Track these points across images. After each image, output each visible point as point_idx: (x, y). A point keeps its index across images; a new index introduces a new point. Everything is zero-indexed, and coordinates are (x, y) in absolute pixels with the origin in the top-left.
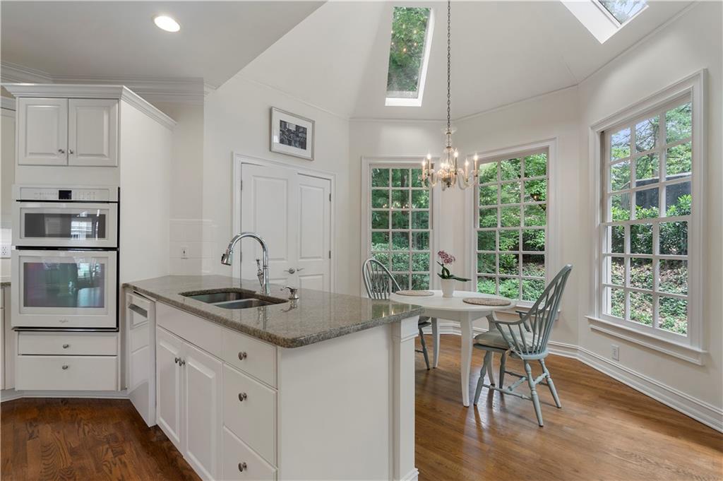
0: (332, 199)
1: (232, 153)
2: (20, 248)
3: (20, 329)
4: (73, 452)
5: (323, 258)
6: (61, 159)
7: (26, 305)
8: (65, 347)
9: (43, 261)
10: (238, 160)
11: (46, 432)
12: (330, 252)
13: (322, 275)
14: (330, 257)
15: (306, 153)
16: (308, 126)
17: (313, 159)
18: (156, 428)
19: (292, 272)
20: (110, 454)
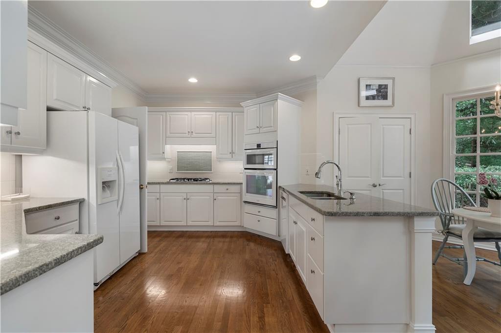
0: (412, 133)
1: (333, 113)
2: (245, 169)
3: (246, 202)
4: (259, 254)
5: (404, 178)
6: (257, 130)
7: (247, 192)
8: (259, 212)
9: (256, 175)
10: (337, 117)
11: (252, 245)
12: (410, 173)
13: (403, 190)
14: (410, 177)
15: (388, 102)
16: (389, 83)
17: (394, 106)
18: (289, 255)
19: (375, 186)
20: (271, 260)
